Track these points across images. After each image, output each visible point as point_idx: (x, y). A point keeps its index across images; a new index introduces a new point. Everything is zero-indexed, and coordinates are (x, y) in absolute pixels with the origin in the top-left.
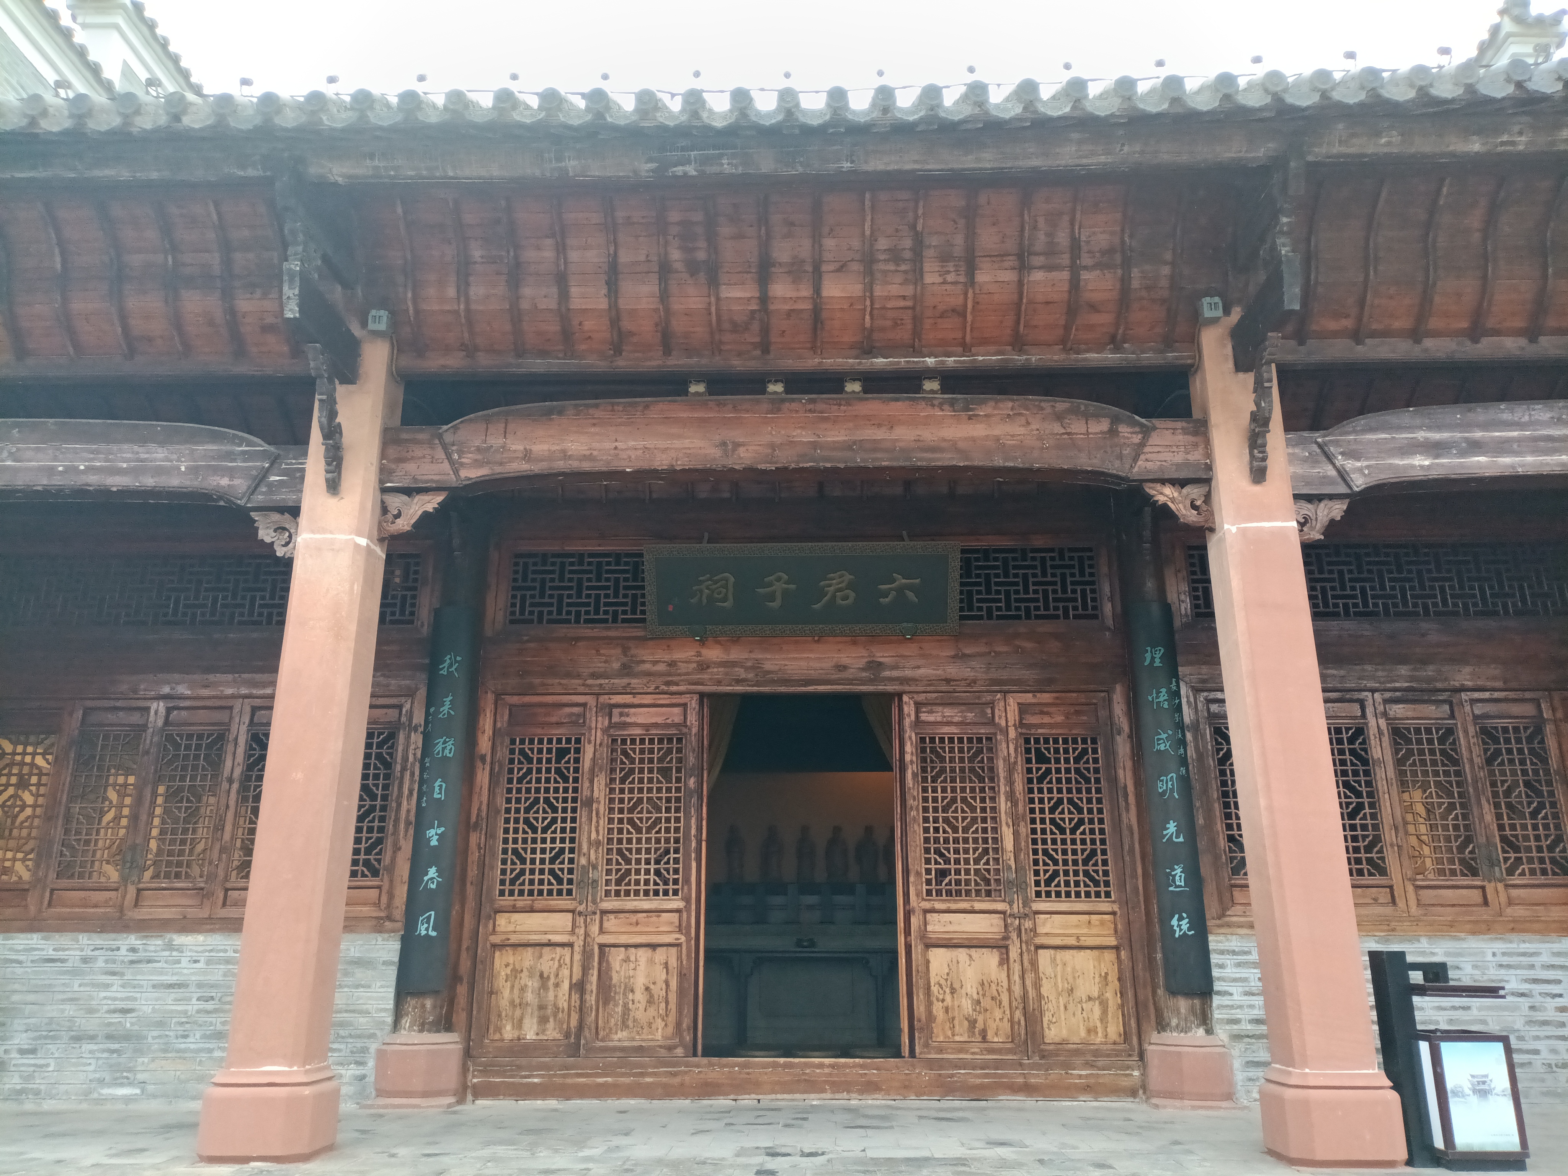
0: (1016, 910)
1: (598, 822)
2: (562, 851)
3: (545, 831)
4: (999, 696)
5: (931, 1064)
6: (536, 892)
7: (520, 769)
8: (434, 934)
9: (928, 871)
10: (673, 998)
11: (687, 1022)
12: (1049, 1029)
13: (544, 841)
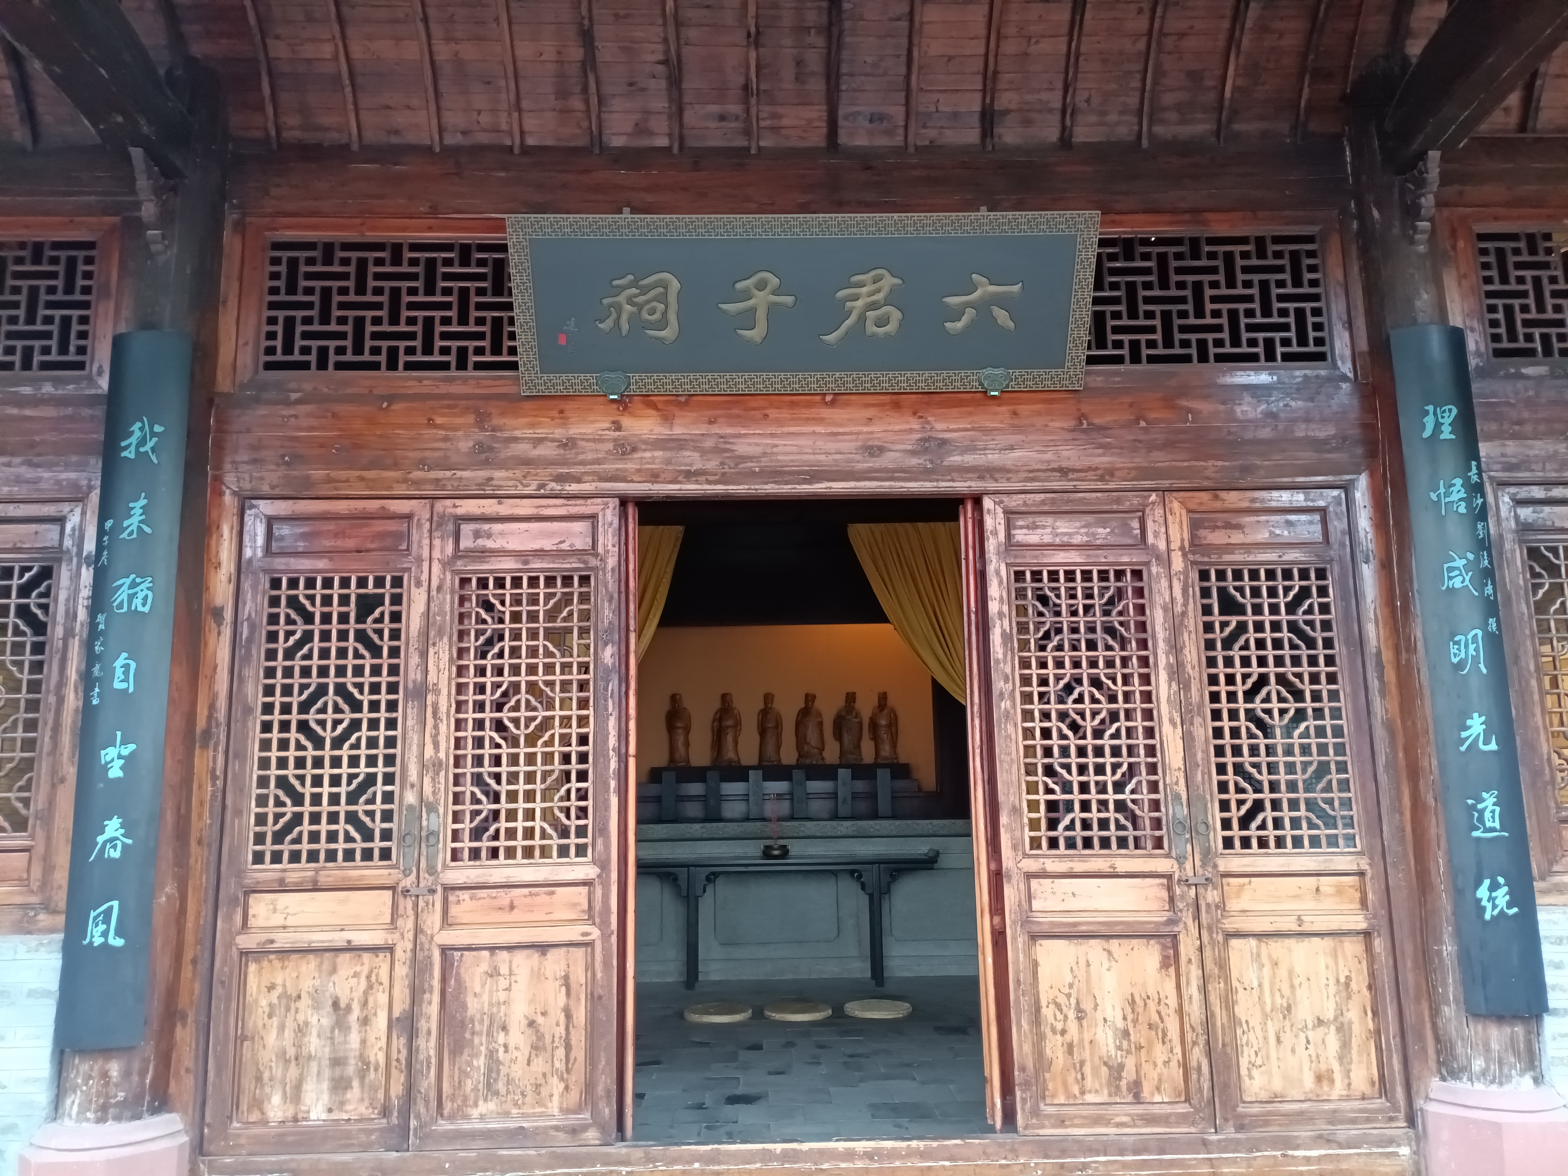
0: (1190, 873)
1: (436, 727)
2: (371, 780)
3: (338, 743)
4: (1153, 497)
5: (1045, 1148)
6: (322, 856)
7: (289, 634)
8: (119, 942)
9: (1033, 806)
10: (579, 1038)
11: (606, 1081)
12: (1251, 1077)
13: (336, 762)
